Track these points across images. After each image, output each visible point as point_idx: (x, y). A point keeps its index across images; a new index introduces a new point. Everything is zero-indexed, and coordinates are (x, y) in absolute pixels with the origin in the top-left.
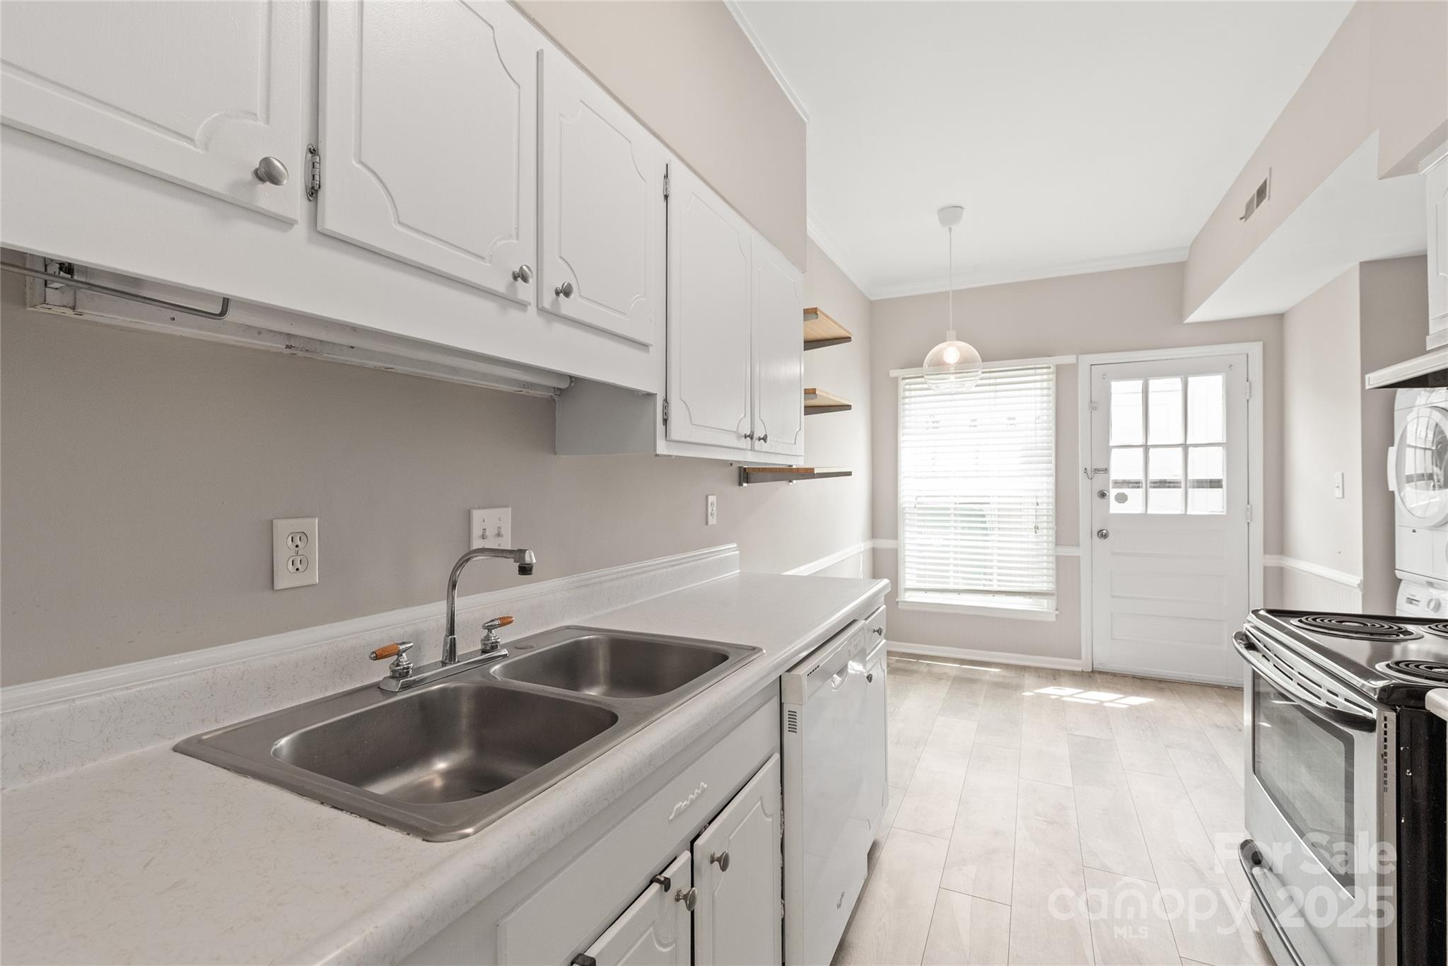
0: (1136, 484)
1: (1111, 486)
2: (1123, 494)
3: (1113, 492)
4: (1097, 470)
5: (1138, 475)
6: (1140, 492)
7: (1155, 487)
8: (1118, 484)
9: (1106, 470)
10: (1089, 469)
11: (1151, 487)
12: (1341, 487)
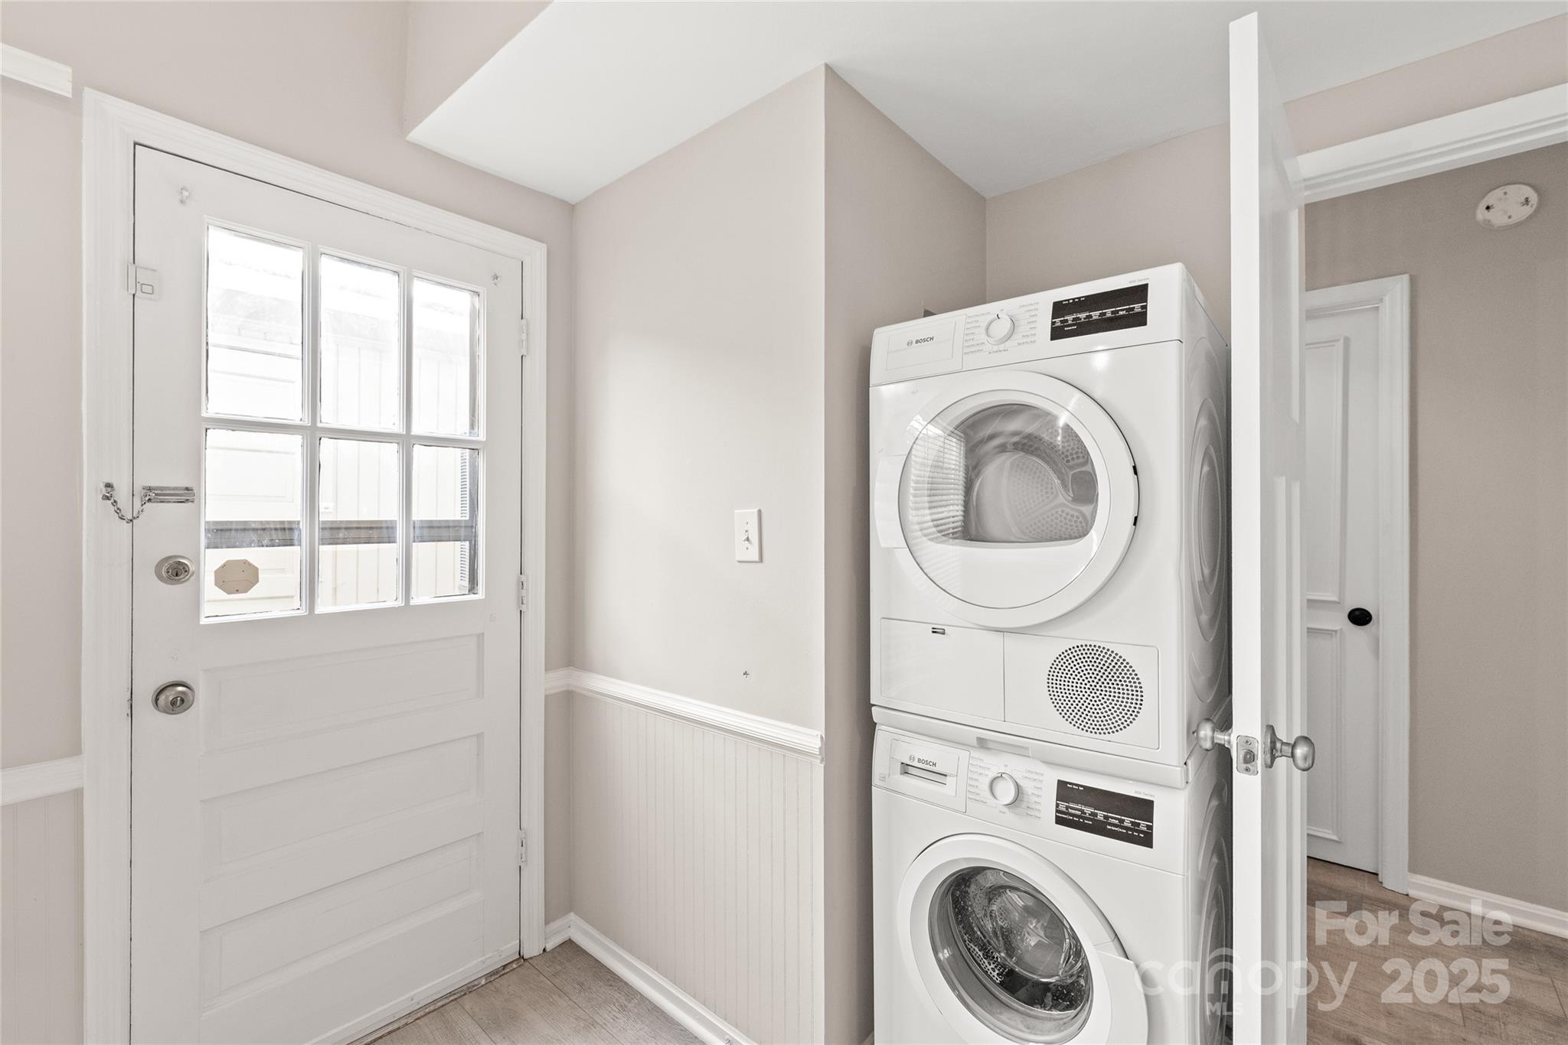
0: (282, 534)
1: (203, 542)
2: (245, 562)
3: (213, 560)
4: (154, 495)
5: (291, 511)
6: (293, 555)
7: (334, 542)
8: (224, 534)
9: (186, 495)
10: (122, 494)
11: (323, 542)
12: (755, 539)
